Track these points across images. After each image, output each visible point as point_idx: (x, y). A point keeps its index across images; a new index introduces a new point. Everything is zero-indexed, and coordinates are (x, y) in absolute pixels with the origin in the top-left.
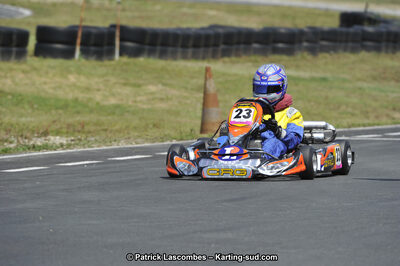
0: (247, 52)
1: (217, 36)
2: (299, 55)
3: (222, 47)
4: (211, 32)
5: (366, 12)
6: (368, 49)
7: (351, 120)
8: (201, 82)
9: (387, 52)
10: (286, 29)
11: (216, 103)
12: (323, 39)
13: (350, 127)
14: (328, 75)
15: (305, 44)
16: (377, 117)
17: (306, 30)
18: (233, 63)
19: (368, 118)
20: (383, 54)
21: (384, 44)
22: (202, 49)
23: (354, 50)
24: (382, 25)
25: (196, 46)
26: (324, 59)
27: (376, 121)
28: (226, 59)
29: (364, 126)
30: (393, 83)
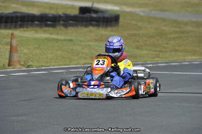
0: (32, 25)
1: (17, 17)
2: (58, 28)
3: (19, 23)
4: (14, 15)
5: (92, 7)
6: (93, 25)
7: (85, 61)
8: (9, 40)
9: (102, 27)
10: (52, 14)
11: (17, 51)
12: (70, 20)
13: (84, 64)
14: (73, 38)
15: (62, 22)
17: (62, 15)
18: (25, 31)
20: (101, 28)
21: (101, 23)
22: (9, 24)
23: (86, 26)
24: (100, 13)
25: (6, 22)
26: (71, 30)
28: (22, 29)
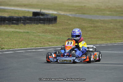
0: (4, 24)
2: (20, 25)
5: (40, 12)
6: (41, 23)
7: (36, 45)
9: (47, 24)
10: (16, 17)
12: (27, 20)
13: (36, 47)
14: (29, 31)
15: (22, 22)
16: (44, 44)
17: (22, 17)
19: (41, 44)
20: (46, 25)
23: (37, 24)
24: (45, 16)
26: (28, 26)
27: (44, 45)
29: (40, 47)
30: (49, 34)
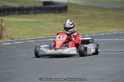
0: (14, 14)
1: (5, 9)
2: (30, 15)
3: (6, 12)
4: (3, 8)
5: (51, 1)
7: (47, 34)
10: (26, 6)
11: (5, 30)
12: (38, 10)
13: (46, 36)
14: (40, 21)
15: (32, 11)
17: (32, 7)
18: (10, 17)
19: (52, 33)
20: (56, 14)
21: (56, 11)
23: (47, 13)
24: (56, 5)
26: (38, 16)
28: (8, 16)
29: (51, 36)
30: (60, 23)
